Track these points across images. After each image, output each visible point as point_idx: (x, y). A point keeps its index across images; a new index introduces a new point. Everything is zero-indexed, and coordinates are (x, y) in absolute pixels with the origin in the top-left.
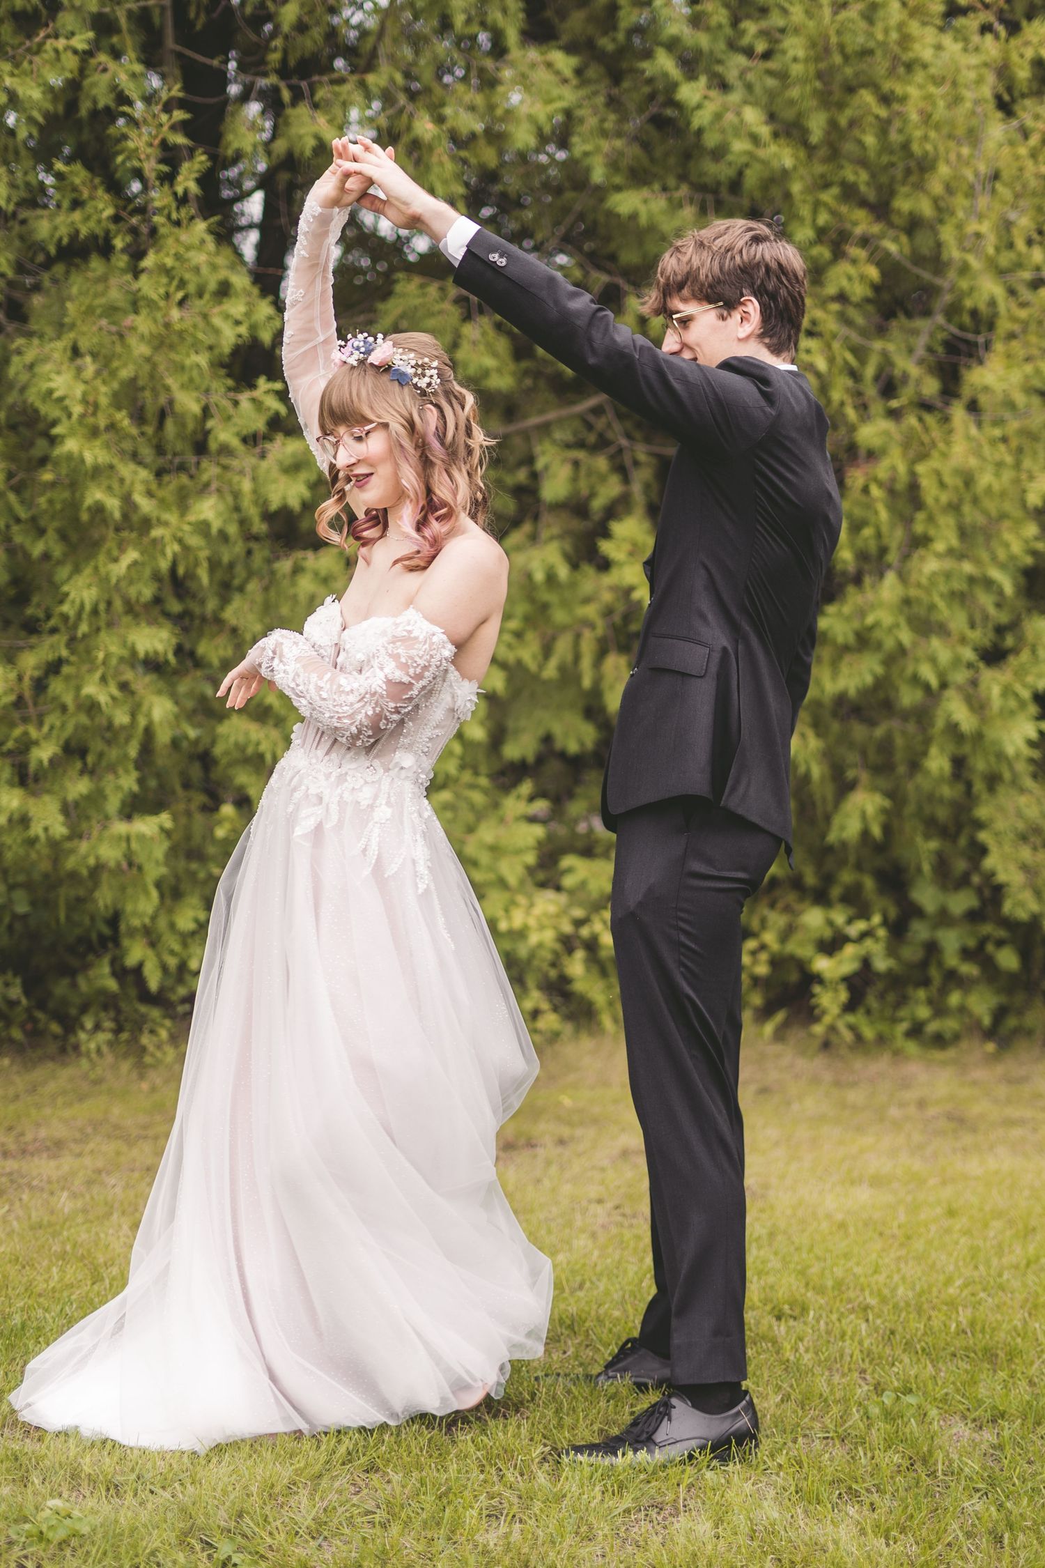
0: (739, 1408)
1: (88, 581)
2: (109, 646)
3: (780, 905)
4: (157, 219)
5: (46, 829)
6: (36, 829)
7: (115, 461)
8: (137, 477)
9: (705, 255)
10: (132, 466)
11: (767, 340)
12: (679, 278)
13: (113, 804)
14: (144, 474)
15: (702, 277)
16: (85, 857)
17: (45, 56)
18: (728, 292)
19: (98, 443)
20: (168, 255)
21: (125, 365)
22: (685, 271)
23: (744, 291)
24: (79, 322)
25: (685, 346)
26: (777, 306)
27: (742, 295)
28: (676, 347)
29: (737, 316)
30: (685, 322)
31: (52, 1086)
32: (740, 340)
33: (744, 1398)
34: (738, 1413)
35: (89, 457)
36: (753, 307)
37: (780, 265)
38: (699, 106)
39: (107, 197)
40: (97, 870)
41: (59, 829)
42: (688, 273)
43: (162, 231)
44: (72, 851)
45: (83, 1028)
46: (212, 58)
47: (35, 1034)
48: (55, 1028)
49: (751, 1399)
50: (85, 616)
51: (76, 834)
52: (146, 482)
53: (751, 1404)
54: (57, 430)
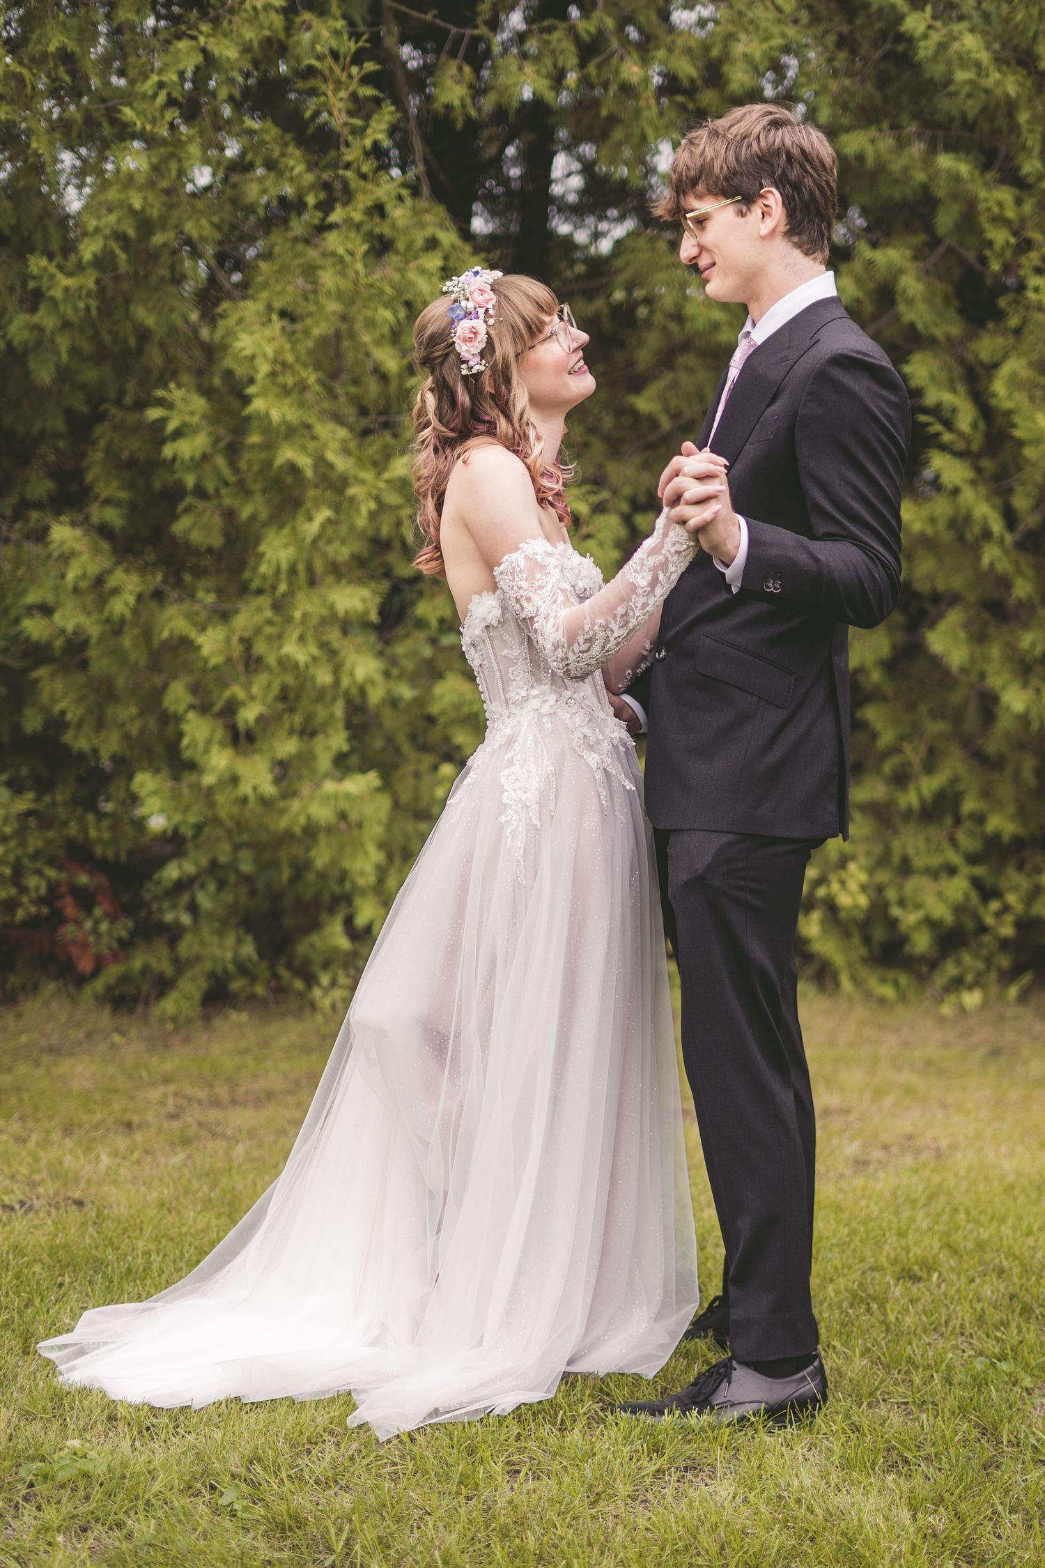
0: (805, 1373)
1: (285, 541)
2: (306, 605)
3: (1029, 866)
4: (349, 174)
5: (255, 788)
6: (245, 789)
7: (312, 420)
8: (332, 436)
9: (720, 146)
10: (331, 426)
11: (796, 239)
12: (692, 173)
13: (324, 762)
14: (342, 433)
15: (717, 170)
16: (297, 815)
17: (244, 15)
18: (746, 183)
19: (287, 401)
20: (355, 209)
21: (317, 324)
22: (698, 164)
23: (764, 182)
24: (272, 282)
25: (702, 248)
26: (801, 198)
27: (762, 187)
28: (694, 251)
29: (757, 210)
30: (701, 221)
31: (284, 1041)
32: (763, 238)
33: (812, 1363)
34: (804, 1378)
35: (275, 415)
36: (774, 199)
37: (803, 151)
38: (925, 36)
39: (297, 153)
40: (311, 832)
41: (269, 789)
42: (702, 166)
43: (353, 185)
44: (283, 811)
45: (318, 984)
46: (426, 13)
47: (280, 990)
48: (299, 985)
49: (821, 1365)
50: (283, 576)
51: (289, 794)
52: (344, 441)
53: (821, 1369)
54: (251, 390)
